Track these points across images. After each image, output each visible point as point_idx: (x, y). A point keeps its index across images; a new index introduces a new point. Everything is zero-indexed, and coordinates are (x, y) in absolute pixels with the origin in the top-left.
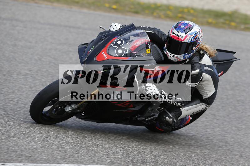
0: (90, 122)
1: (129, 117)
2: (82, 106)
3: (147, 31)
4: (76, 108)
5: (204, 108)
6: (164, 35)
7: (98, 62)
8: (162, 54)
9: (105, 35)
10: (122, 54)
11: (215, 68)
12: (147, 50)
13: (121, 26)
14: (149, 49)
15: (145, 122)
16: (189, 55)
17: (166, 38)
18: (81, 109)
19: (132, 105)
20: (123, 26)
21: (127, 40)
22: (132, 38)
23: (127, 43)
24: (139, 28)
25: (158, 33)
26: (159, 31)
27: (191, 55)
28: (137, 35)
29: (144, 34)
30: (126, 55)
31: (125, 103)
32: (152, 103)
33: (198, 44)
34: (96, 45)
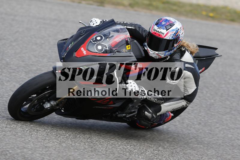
0: (70, 119)
1: (110, 114)
2: (61, 102)
3: (128, 27)
4: (55, 105)
5: (185, 105)
6: (145, 31)
7: (78, 58)
8: (143, 50)
9: (85, 30)
10: (101, 50)
11: (196, 65)
12: (127, 46)
13: (101, 22)
14: (130, 46)
15: (126, 119)
16: (170, 52)
17: (147, 34)
18: (61, 105)
19: (111, 102)
20: (104, 22)
21: (106, 36)
22: (112, 34)
23: (108, 39)
24: (120, 24)
25: (139, 30)
26: (140, 27)
27: (172, 52)
28: (117, 31)
29: (124, 30)
30: (106, 52)
31: (106, 100)
32: (133, 99)
33: (179, 41)
34: (76, 40)
